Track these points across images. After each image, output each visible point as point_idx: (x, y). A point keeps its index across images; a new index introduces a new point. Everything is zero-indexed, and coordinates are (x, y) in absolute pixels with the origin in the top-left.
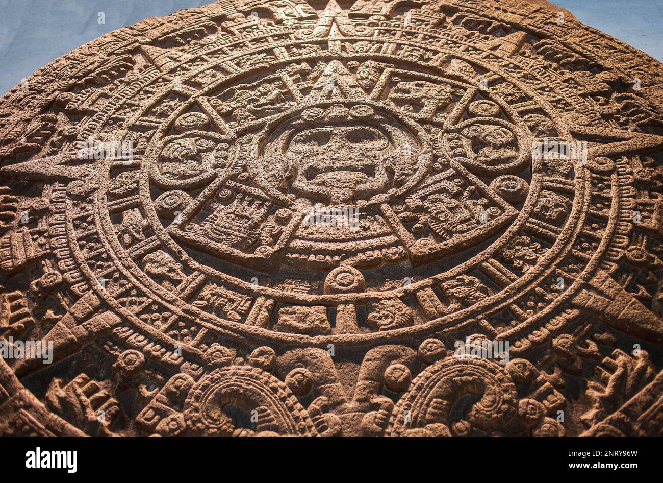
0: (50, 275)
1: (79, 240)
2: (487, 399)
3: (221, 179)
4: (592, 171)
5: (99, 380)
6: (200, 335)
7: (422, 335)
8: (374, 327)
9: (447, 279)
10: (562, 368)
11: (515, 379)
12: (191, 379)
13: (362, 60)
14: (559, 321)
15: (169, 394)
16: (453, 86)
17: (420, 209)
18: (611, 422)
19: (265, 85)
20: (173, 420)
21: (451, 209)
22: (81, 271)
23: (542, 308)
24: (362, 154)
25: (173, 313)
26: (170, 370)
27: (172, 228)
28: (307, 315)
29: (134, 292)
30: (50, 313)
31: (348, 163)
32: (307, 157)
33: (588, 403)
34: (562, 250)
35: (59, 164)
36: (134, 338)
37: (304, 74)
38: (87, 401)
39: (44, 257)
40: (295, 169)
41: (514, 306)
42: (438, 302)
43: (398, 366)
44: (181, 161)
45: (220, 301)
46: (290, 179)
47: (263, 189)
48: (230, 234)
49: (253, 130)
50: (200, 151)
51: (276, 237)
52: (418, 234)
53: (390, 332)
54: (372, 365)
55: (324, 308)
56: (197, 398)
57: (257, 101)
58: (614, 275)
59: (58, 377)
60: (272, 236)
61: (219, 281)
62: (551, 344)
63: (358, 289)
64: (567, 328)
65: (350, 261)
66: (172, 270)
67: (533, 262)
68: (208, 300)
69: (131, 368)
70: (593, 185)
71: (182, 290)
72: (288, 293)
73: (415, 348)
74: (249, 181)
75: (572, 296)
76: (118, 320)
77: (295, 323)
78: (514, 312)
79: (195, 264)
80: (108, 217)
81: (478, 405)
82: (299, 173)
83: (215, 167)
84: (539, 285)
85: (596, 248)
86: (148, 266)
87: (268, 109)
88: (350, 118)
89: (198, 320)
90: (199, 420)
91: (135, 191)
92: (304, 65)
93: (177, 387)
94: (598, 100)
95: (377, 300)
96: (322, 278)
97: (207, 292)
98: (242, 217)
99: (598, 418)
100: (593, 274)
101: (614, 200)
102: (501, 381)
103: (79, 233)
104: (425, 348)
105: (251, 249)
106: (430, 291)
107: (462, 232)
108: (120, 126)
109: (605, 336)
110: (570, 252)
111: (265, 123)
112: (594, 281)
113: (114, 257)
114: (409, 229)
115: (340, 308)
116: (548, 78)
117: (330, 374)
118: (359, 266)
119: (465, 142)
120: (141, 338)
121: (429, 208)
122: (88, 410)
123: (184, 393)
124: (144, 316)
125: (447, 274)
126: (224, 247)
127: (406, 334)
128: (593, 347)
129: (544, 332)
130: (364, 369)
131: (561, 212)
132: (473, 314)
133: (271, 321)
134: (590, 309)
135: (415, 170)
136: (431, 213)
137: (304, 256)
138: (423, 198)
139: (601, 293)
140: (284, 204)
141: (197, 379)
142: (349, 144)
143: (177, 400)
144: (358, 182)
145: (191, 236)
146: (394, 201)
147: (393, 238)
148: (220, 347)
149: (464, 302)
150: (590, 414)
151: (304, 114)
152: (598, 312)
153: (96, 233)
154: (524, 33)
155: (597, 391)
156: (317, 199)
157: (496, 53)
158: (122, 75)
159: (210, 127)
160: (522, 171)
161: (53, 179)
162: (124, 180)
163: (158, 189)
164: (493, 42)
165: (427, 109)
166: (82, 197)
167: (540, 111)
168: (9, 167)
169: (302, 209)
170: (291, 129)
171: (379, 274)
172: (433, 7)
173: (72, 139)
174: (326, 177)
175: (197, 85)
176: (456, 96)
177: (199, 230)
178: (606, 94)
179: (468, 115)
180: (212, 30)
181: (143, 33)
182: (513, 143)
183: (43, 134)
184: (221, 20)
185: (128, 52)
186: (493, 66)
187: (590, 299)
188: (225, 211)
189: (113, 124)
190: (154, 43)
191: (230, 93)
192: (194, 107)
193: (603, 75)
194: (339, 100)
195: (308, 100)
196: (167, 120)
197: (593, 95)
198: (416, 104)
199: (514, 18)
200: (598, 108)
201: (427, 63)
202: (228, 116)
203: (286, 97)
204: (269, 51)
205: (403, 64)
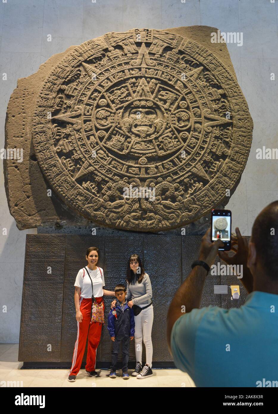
0: (76, 156)
1: (81, 145)
2: (169, 192)
3: (113, 127)
4: (206, 132)
5: (92, 182)
6: (113, 174)
7: (158, 177)
8: (148, 174)
9: (165, 163)
10: (185, 185)
11: (175, 188)
12: (112, 184)
13: (151, 78)
14: (187, 175)
15: (107, 187)
16: (177, 94)
17: (162, 142)
18: (191, 198)
19: (123, 89)
20: (109, 193)
21: (169, 143)
22: (83, 155)
23: (184, 172)
24: (149, 120)
25: (106, 168)
26: (107, 182)
27: (102, 143)
28: (135, 170)
29: (97, 162)
30: (78, 166)
31: (145, 123)
32: (135, 120)
33: (188, 194)
34: (192, 157)
35: (69, 118)
36: (99, 174)
37: (134, 83)
38: (91, 187)
39: (73, 150)
40: (132, 125)
41: (178, 171)
42: (163, 169)
43: (153, 184)
44: (102, 120)
45: (116, 165)
46: (130, 128)
47: (124, 132)
48: (117, 146)
49: (120, 108)
50: (107, 116)
51: (128, 147)
52: (160, 149)
53: (152, 176)
54: (148, 183)
55: (138, 169)
56: (113, 188)
57: (121, 96)
58: (202, 165)
59: (84, 182)
60: (127, 147)
61: (115, 160)
62: (184, 181)
63: (146, 164)
64: (188, 177)
65: (144, 156)
66: (104, 156)
67: (185, 160)
68: (113, 165)
69: (99, 181)
70: (205, 136)
71: (108, 162)
72: (130, 164)
73: (157, 180)
74: (120, 128)
75: (191, 169)
76: (94, 169)
77: (132, 172)
78: (178, 172)
79: (110, 155)
80: (86, 138)
81: (167, 193)
82: (133, 126)
83: (111, 123)
84: (185, 166)
85: (200, 156)
86: (99, 154)
87: (124, 100)
88: (146, 106)
89: (112, 170)
90: (114, 193)
91: (91, 130)
92: (134, 80)
93: (109, 186)
94: (216, 102)
95: (150, 168)
96: (138, 159)
97: (113, 163)
98: (119, 141)
99: (189, 197)
100: (197, 164)
101: (208, 142)
102: (172, 188)
103: (79, 143)
104: (158, 180)
105: (122, 151)
106: (161, 166)
107: (170, 150)
108: (83, 103)
109: (195, 179)
110: (194, 157)
111: (123, 106)
112: (196, 166)
113: (90, 151)
114: (158, 147)
115: (142, 169)
116: (204, 92)
117: (139, 184)
118: (146, 157)
119: (176, 119)
120: (100, 174)
121: (164, 141)
122: (92, 190)
123: (111, 187)
124: (100, 168)
125: (165, 162)
126: (116, 150)
127: (155, 176)
128: (192, 181)
129: (183, 178)
130: (146, 183)
131: (194, 145)
132: (169, 173)
133: (127, 172)
134: (194, 173)
135: (162, 128)
136: (164, 143)
137: (134, 154)
138: (163, 138)
139: (197, 169)
140: (130, 137)
141: (113, 184)
142: (146, 116)
143: (109, 188)
144: (148, 131)
145: (107, 146)
146: (156, 138)
147: (154, 150)
148: (117, 177)
149: (168, 169)
150: (187, 196)
151: (134, 103)
152: (195, 174)
153: (84, 143)
154: (202, 67)
155: (190, 191)
156: (137, 135)
157: (191, 78)
158: (78, 78)
159: (108, 106)
160: (189, 130)
161: (69, 123)
162: (88, 126)
163: (97, 129)
164: (192, 72)
165: (168, 104)
166: (78, 131)
167: (198, 107)
168: (55, 117)
169: (134, 139)
170: (130, 108)
171: (151, 159)
172: (176, 50)
173: (70, 107)
174: (139, 128)
175: (103, 87)
176: (176, 99)
177: (109, 144)
178: (219, 100)
179: (178, 107)
180: (104, 55)
181: (81, 55)
182: (188, 120)
183: (61, 104)
184: (106, 50)
185: (78, 66)
186: (189, 85)
187: (194, 170)
188: (115, 138)
189: (80, 101)
190: (86, 61)
191: (113, 92)
192: (103, 97)
193: (220, 91)
194: (144, 98)
195: (135, 97)
196: (96, 102)
197: (215, 100)
198: (165, 102)
199: (201, 59)
200: (215, 106)
201: (170, 83)
202: (113, 102)
203: (129, 95)
204: (123, 71)
205: (163, 83)
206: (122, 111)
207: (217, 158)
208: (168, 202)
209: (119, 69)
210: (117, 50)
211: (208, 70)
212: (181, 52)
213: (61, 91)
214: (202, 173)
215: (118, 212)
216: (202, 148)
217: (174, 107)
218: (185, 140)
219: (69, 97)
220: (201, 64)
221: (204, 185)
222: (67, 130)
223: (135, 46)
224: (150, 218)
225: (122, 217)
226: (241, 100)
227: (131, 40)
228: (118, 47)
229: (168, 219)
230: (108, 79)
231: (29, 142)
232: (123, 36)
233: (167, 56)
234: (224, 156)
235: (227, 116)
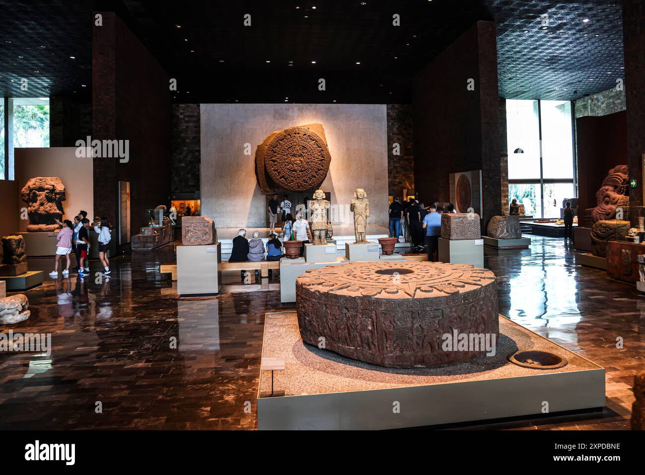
0: (279, 171)
3: (289, 162)
4: (316, 162)
5: (284, 178)
6: (289, 176)
13: (300, 146)
14: (310, 175)
15: (288, 180)
17: (303, 166)
19: (291, 149)
21: (305, 166)
22: (281, 170)
25: (288, 174)
26: (288, 178)
29: (285, 172)
30: (280, 174)
31: (298, 160)
32: (295, 159)
34: (312, 170)
35: (276, 159)
37: (295, 147)
39: (278, 169)
41: (308, 174)
44: (285, 159)
46: (294, 162)
47: (292, 163)
49: (291, 156)
50: (287, 158)
52: (303, 168)
55: (297, 174)
57: (291, 152)
58: (315, 172)
59: (281, 178)
60: (293, 168)
61: (290, 172)
62: (310, 177)
63: (299, 173)
65: (298, 170)
66: (287, 171)
67: (310, 171)
69: (286, 178)
72: (294, 173)
76: (284, 175)
80: (281, 165)
83: (288, 160)
84: (310, 173)
85: (314, 170)
86: (285, 170)
88: (298, 155)
90: (290, 181)
91: (282, 163)
100: (313, 172)
101: (317, 165)
102: (306, 179)
103: (279, 167)
107: (306, 168)
109: (313, 177)
113: (283, 169)
116: (316, 149)
119: (307, 158)
122: (284, 181)
124: (286, 174)
125: (304, 172)
126: (290, 169)
131: (313, 167)
135: (303, 162)
137: (295, 170)
140: (294, 165)
141: (290, 179)
142: (298, 158)
144: (299, 163)
145: (287, 168)
147: (301, 169)
149: (305, 174)
153: (281, 167)
155: (311, 180)
156: (296, 164)
157: (312, 145)
158: (277, 146)
159: (287, 155)
160: (311, 162)
161: (276, 161)
162: (281, 161)
163: (284, 163)
164: (312, 143)
165: (305, 154)
166: (279, 163)
167: (314, 154)
170: (294, 155)
171: (300, 171)
172: (307, 135)
173: (276, 156)
174: (296, 162)
175: (285, 149)
176: (307, 152)
178: (320, 152)
179: (308, 155)
180: (285, 138)
181: (277, 138)
182: (311, 159)
183: (273, 155)
184: (285, 136)
185: (277, 142)
186: (311, 147)
187: (313, 174)
188: (290, 165)
189: (279, 154)
190: (279, 140)
191: (288, 150)
192: (285, 152)
193: (321, 149)
194: (298, 152)
195: (295, 152)
196: (283, 154)
199: (315, 138)
200: (319, 154)
201: (306, 147)
202: (288, 153)
203: (293, 151)
204: (291, 143)
205: (303, 147)
207: (319, 170)
208: (305, 183)
211: (317, 142)
212: (309, 136)
213: (273, 150)
214: (315, 175)
215: (291, 187)
216: (315, 167)
218: (310, 165)
219: (275, 152)
220: (315, 140)
221: (315, 178)
222: (275, 163)
223: (294, 134)
225: (293, 188)
226: (327, 151)
227: (293, 132)
228: (289, 135)
229: (305, 188)
230: (286, 146)
232: (290, 131)
234: (321, 170)
235: (323, 157)
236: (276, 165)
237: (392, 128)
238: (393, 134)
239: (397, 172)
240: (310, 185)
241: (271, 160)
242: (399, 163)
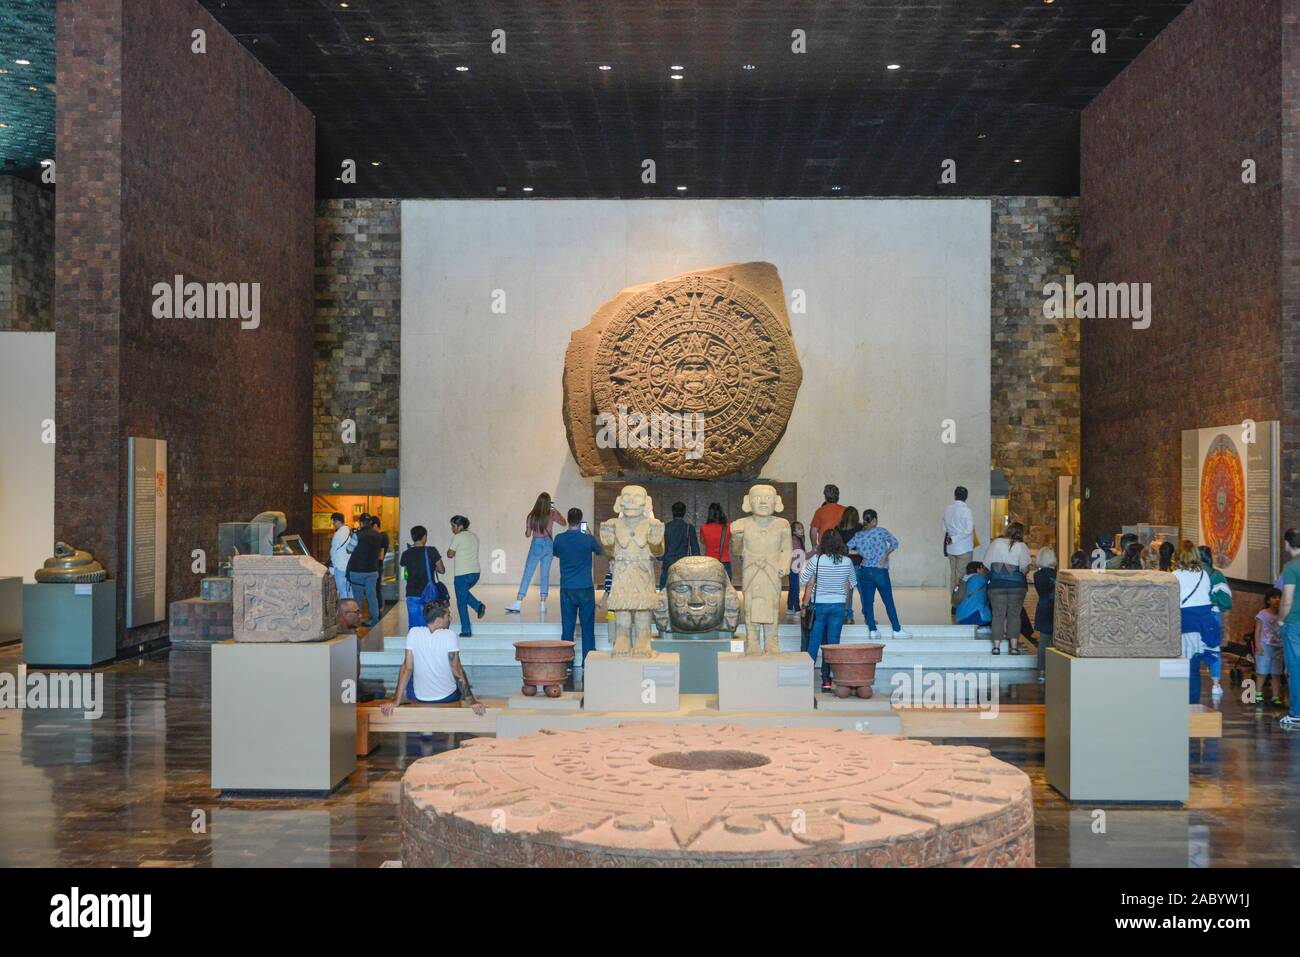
2: (718, 444)
3: (667, 384)
4: (753, 387)
7: (708, 431)
9: (715, 418)
10: (732, 438)
11: (723, 441)
13: (703, 333)
14: (734, 429)
16: (727, 349)
17: (712, 398)
18: (737, 450)
19: (675, 344)
21: (718, 398)
23: (732, 426)
24: (700, 376)
27: (658, 400)
31: (697, 379)
32: (687, 376)
33: (735, 446)
34: (739, 411)
35: (626, 375)
37: (686, 338)
40: (684, 381)
41: (726, 425)
44: (657, 377)
46: (683, 385)
47: (677, 388)
48: (671, 403)
49: (673, 365)
50: (661, 373)
51: (681, 404)
52: (710, 405)
57: (673, 352)
58: (748, 419)
62: (731, 434)
64: (735, 431)
67: (732, 414)
70: (752, 391)
74: (674, 385)
75: (738, 423)
78: (726, 427)
80: (643, 395)
81: (716, 445)
83: (665, 380)
84: (732, 420)
85: (746, 411)
87: (676, 357)
88: (698, 362)
91: (647, 387)
92: (686, 335)
94: (765, 356)
98: (673, 398)
100: (743, 418)
101: (755, 397)
102: (721, 441)
104: (708, 434)
105: (675, 407)
106: (711, 421)
107: (720, 405)
108: (638, 360)
109: (742, 432)
110: (741, 412)
111: (676, 362)
112: (743, 420)
114: (709, 403)
116: (754, 345)
119: (725, 375)
121: (714, 397)
126: (670, 407)
128: (739, 434)
129: (730, 431)
131: (742, 400)
132: (718, 427)
135: (712, 384)
136: (714, 399)
138: (713, 394)
139: (744, 423)
140: (682, 394)
142: (698, 372)
144: (699, 387)
145: (662, 403)
146: (707, 395)
147: (705, 406)
149: (717, 424)
150: (734, 448)
151: (686, 360)
152: (742, 427)
154: (753, 319)
155: (737, 443)
156: (689, 392)
157: (741, 332)
158: (632, 334)
159: (662, 363)
161: (626, 381)
162: (644, 383)
163: (653, 387)
164: (742, 325)
165: (718, 360)
166: (635, 388)
167: (747, 362)
168: (615, 375)
169: (686, 395)
170: (682, 365)
172: (728, 300)
173: (626, 365)
174: (691, 385)
175: (656, 343)
176: (726, 354)
177: (664, 401)
178: (767, 353)
179: (728, 363)
180: (656, 308)
181: (634, 308)
182: (737, 375)
183: (617, 362)
184: (658, 303)
185: (632, 321)
186: (739, 339)
187: (741, 424)
188: (670, 394)
189: (636, 358)
190: (639, 315)
191: (666, 348)
192: (657, 354)
193: (769, 344)
194: (695, 354)
195: (687, 353)
196: (650, 359)
197: (763, 354)
198: (715, 357)
199: (752, 309)
200: (764, 360)
201: (721, 337)
202: (666, 358)
203: (681, 350)
204: (675, 326)
205: (714, 337)
206: (675, 367)
207: (762, 412)
208: (717, 453)
209: (672, 323)
210: (669, 302)
211: (758, 321)
212: (732, 303)
213: (617, 348)
214: (748, 426)
215: (672, 463)
216: (749, 403)
217: (724, 362)
218: (733, 396)
219: (625, 354)
220: (752, 315)
221: (750, 438)
222: (624, 388)
223: (686, 298)
224: (701, 468)
225: (677, 467)
226: (789, 353)
227: (683, 291)
228: (670, 299)
229: (715, 468)
230: (661, 334)
231: (589, 397)
232: (674, 287)
233: (718, 308)
234: (769, 411)
235: (775, 370)
236: (626, 393)
237: (1026, 276)
238: (1028, 294)
239: (1039, 421)
240: (732, 458)
241: (612, 379)
242: (1048, 390)
